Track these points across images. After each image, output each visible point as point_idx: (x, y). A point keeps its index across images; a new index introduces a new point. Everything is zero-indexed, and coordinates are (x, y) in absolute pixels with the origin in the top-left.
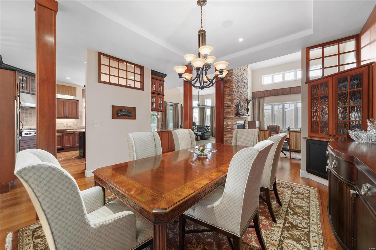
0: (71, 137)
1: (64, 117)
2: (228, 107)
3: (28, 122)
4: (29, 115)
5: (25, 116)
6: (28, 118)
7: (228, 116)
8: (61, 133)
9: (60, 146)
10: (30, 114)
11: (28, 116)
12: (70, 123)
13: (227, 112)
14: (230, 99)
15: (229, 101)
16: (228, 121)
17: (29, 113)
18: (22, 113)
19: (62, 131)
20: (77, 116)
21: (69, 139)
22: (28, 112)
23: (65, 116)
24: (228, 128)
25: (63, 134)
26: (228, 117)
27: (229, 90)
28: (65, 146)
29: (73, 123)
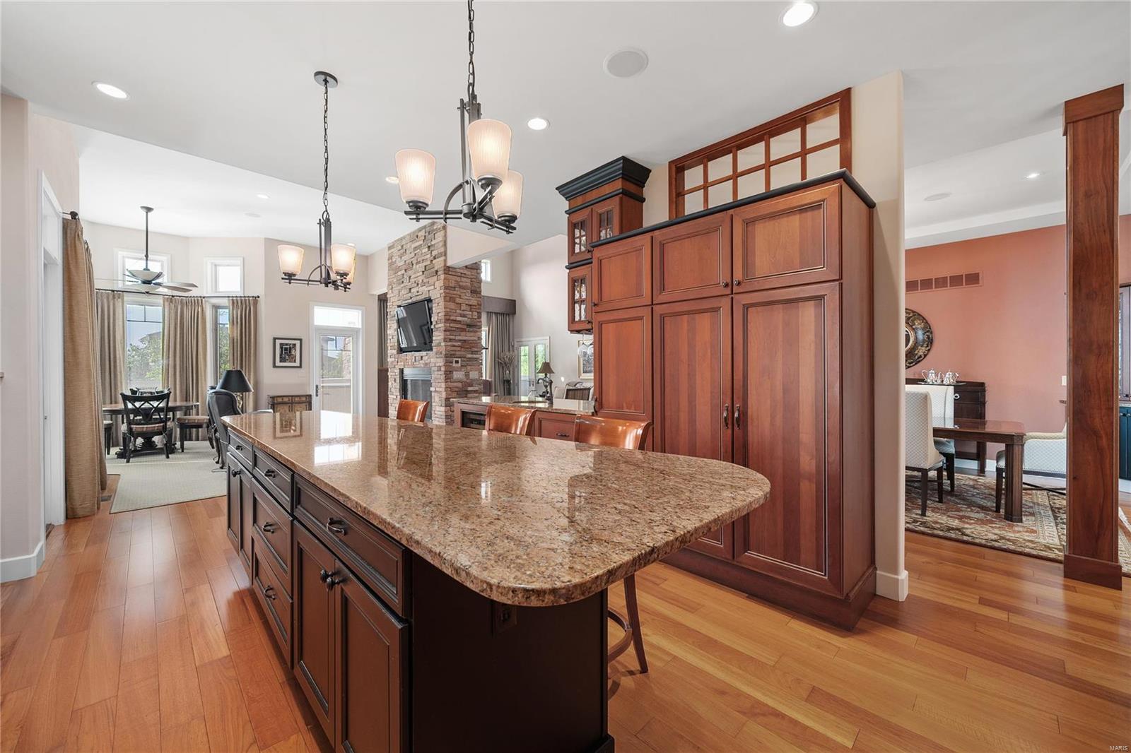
2: (469, 326)
7: (469, 354)
13: (465, 340)
14: (474, 304)
15: (471, 309)
16: (469, 368)
24: (470, 389)
26: (469, 356)
27: (472, 277)
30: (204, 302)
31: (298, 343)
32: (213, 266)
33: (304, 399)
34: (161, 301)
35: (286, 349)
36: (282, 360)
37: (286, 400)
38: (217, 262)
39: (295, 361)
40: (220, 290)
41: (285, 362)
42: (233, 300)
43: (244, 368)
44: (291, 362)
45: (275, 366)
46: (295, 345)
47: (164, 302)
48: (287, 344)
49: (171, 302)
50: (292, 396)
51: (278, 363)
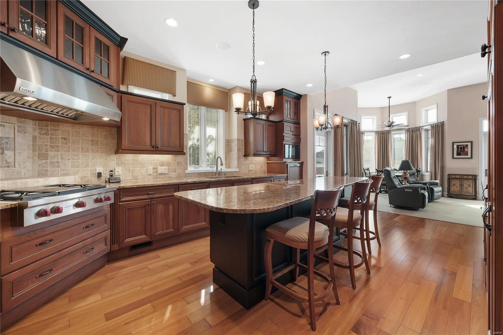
0: (171, 207)
1: (152, 149)
3: (58, 162)
4: (63, 143)
5: (51, 147)
6: (59, 151)
8: (147, 197)
9: (144, 236)
10: (65, 139)
11: (58, 146)
12: (162, 164)
17: (60, 137)
18: (42, 136)
19: (150, 190)
20: (180, 146)
21: (166, 212)
22: (60, 134)
23: (153, 147)
25: (151, 198)
28: (158, 233)
29: (168, 164)
30: (420, 129)
31: (469, 144)
32: (426, 111)
33: (471, 177)
34: (404, 132)
35: (461, 148)
36: (458, 154)
37: (458, 177)
38: (427, 109)
39: (467, 155)
40: (429, 122)
41: (460, 155)
42: (432, 126)
43: (410, 159)
44: (464, 155)
45: (453, 158)
46: (467, 145)
47: (405, 132)
48: (461, 145)
49: (408, 131)
50: (462, 175)
51: (455, 156)
